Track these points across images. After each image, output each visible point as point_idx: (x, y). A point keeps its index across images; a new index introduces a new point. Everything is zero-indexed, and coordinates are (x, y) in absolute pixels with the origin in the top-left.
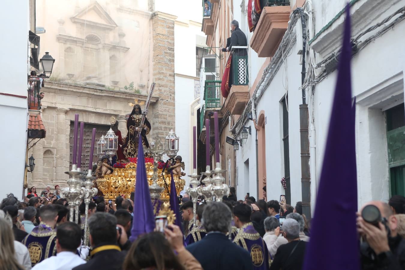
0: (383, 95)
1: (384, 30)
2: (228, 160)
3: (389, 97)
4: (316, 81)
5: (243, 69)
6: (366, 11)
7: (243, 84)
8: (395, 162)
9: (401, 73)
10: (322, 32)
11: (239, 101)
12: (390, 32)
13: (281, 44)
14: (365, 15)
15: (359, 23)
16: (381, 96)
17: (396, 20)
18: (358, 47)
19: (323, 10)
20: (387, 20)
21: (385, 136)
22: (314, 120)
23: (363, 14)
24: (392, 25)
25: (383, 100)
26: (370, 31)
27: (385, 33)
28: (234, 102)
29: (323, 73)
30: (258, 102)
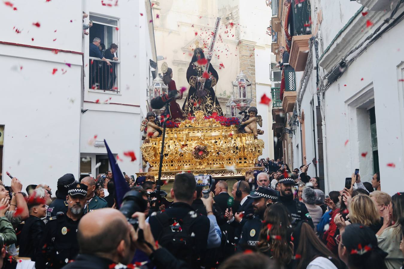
0: (364, 99)
1: (361, 52)
2: (289, 144)
3: (368, 100)
4: (324, 89)
5: (292, 79)
6: (349, 38)
7: (293, 90)
8: (375, 147)
9: (372, 83)
10: (324, 54)
11: (289, 102)
12: (365, 53)
13: (307, 62)
14: (349, 41)
15: (346, 47)
16: (362, 100)
17: (367, 44)
18: (346, 65)
19: (327, 38)
20: (361, 45)
21: (370, 128)
22: (325, 117)
23: (347, 40)
24: (365, 48)
25: (364, 103)
26: (352, 53)
27: (362, 54)
28: (287, 103)
29: (328, 83)
30: (301, 103)
